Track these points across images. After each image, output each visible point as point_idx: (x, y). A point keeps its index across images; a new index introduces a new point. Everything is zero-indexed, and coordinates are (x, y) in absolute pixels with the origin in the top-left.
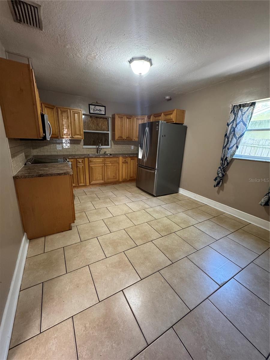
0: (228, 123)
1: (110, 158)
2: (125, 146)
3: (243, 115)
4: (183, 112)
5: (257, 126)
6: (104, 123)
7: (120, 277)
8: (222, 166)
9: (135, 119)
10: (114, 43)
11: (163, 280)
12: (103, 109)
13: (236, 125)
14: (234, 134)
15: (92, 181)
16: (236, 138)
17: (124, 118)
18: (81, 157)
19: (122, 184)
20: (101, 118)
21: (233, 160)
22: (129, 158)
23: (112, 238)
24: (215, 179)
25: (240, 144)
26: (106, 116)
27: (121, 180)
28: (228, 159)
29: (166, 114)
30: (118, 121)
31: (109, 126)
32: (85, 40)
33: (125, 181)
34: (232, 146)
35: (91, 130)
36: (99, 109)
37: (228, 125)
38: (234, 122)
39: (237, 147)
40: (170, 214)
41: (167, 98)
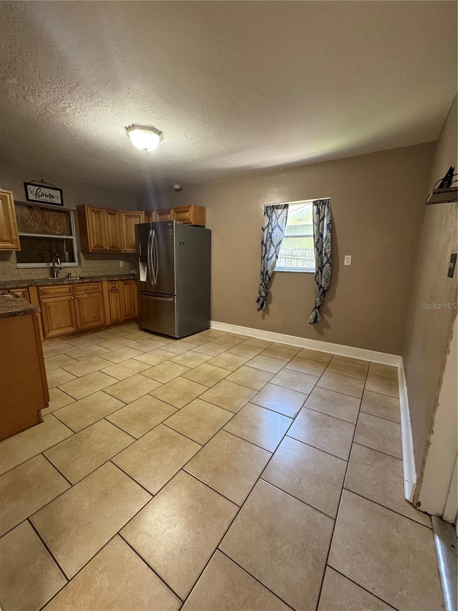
0: (263, 228)
1: (84, 285)
2: (107, 261)
3: (278, 218)
4: (203, 210)
5: (293, 232)
6: (60, 219)
7: (171, 455)
8: (263, 282)
9: (124, 216)
10: (107, 98)
11: (231, 437)
12: (57, 193)
13: (272, 230)
14: (271, 241)
15: (49, 332)
16: (274, 246)
17: (102, 212)
18: (20, 286)
19: (112, 330)
20: (53, 210)
21: (274, 273)
22: (120, 282)
23: (133, 412)
24: (258, 301)
25: (280, 253)
26: (65, 207)
27: (108, 322)
28: (269, 273)
29: (178, 210)
30: (91, 219)
31: (70, 226)
32: (53, 82)
33: (116, 324)
34: (270, 256)
35: (31, 232)
36: (48, 194)
37: (263, 230)
38: (270, 226)
39: (277, 257)
40: (209, 358)
41: (177, 187)
